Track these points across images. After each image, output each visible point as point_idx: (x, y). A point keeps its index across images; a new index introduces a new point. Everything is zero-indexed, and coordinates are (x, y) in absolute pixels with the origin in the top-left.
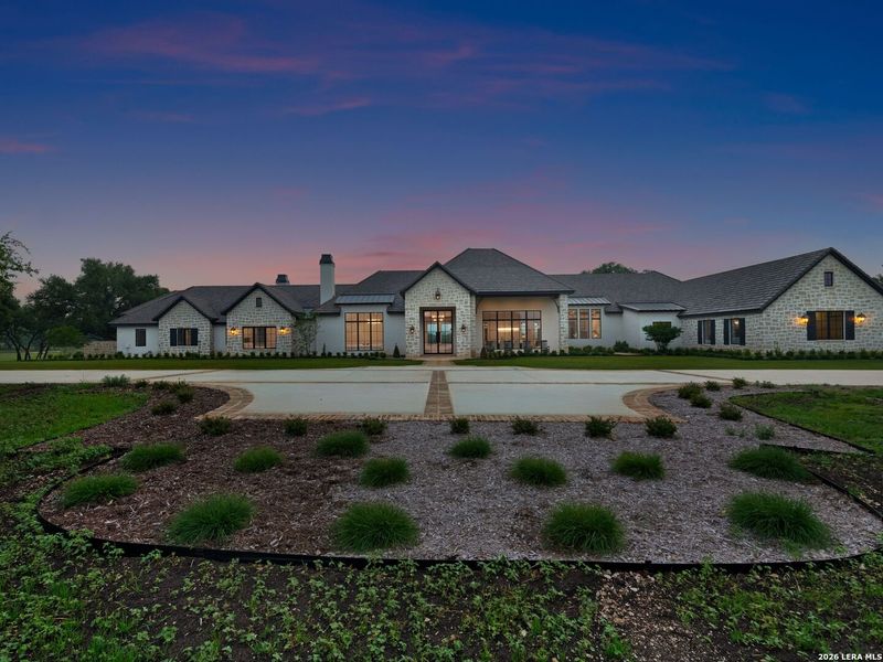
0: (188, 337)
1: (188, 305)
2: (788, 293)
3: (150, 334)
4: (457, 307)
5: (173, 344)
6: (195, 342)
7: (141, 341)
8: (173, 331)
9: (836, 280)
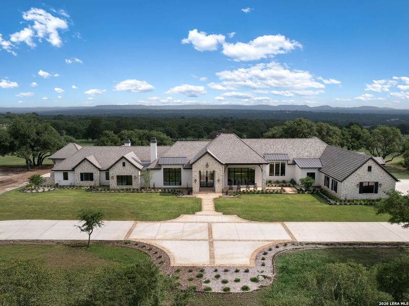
0: (89, 177)
1: (88, 162)
2: (353, 175)
3: (70, 175)
4: (216, 171)
5: (82, 180)
6: (92, 179)
7: (66, 178)
8: (81, 174)
9: (372, 169)
